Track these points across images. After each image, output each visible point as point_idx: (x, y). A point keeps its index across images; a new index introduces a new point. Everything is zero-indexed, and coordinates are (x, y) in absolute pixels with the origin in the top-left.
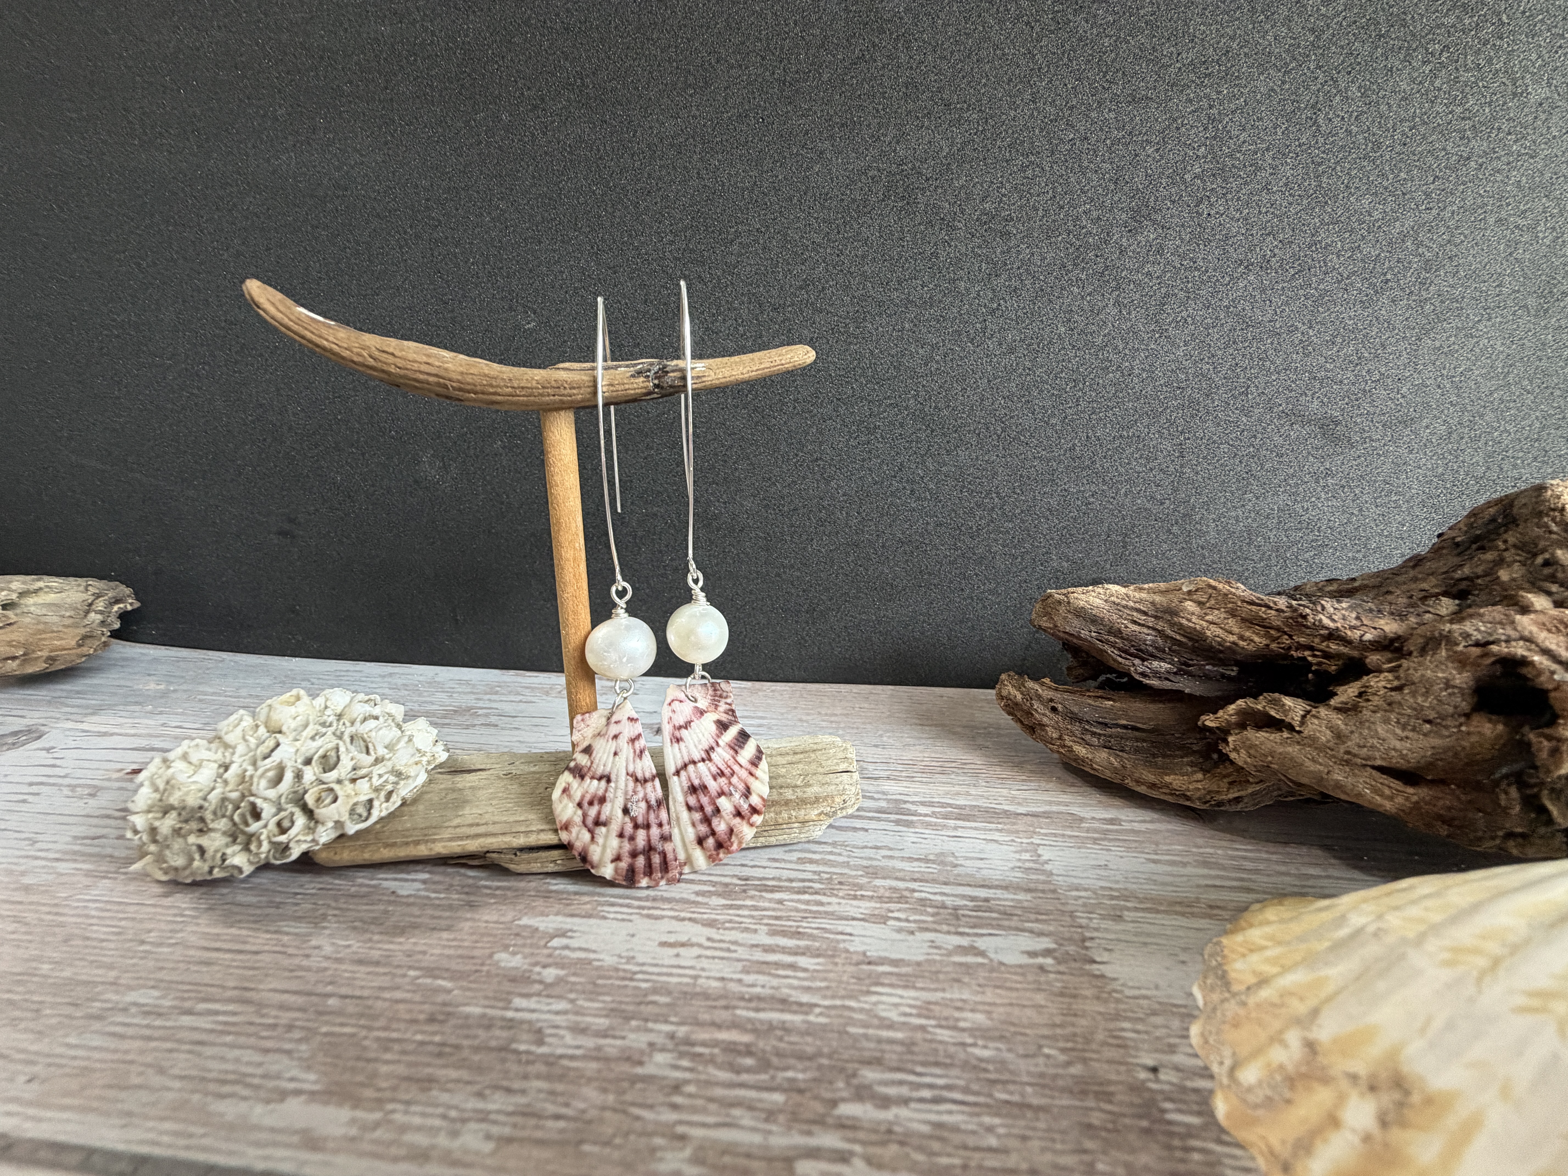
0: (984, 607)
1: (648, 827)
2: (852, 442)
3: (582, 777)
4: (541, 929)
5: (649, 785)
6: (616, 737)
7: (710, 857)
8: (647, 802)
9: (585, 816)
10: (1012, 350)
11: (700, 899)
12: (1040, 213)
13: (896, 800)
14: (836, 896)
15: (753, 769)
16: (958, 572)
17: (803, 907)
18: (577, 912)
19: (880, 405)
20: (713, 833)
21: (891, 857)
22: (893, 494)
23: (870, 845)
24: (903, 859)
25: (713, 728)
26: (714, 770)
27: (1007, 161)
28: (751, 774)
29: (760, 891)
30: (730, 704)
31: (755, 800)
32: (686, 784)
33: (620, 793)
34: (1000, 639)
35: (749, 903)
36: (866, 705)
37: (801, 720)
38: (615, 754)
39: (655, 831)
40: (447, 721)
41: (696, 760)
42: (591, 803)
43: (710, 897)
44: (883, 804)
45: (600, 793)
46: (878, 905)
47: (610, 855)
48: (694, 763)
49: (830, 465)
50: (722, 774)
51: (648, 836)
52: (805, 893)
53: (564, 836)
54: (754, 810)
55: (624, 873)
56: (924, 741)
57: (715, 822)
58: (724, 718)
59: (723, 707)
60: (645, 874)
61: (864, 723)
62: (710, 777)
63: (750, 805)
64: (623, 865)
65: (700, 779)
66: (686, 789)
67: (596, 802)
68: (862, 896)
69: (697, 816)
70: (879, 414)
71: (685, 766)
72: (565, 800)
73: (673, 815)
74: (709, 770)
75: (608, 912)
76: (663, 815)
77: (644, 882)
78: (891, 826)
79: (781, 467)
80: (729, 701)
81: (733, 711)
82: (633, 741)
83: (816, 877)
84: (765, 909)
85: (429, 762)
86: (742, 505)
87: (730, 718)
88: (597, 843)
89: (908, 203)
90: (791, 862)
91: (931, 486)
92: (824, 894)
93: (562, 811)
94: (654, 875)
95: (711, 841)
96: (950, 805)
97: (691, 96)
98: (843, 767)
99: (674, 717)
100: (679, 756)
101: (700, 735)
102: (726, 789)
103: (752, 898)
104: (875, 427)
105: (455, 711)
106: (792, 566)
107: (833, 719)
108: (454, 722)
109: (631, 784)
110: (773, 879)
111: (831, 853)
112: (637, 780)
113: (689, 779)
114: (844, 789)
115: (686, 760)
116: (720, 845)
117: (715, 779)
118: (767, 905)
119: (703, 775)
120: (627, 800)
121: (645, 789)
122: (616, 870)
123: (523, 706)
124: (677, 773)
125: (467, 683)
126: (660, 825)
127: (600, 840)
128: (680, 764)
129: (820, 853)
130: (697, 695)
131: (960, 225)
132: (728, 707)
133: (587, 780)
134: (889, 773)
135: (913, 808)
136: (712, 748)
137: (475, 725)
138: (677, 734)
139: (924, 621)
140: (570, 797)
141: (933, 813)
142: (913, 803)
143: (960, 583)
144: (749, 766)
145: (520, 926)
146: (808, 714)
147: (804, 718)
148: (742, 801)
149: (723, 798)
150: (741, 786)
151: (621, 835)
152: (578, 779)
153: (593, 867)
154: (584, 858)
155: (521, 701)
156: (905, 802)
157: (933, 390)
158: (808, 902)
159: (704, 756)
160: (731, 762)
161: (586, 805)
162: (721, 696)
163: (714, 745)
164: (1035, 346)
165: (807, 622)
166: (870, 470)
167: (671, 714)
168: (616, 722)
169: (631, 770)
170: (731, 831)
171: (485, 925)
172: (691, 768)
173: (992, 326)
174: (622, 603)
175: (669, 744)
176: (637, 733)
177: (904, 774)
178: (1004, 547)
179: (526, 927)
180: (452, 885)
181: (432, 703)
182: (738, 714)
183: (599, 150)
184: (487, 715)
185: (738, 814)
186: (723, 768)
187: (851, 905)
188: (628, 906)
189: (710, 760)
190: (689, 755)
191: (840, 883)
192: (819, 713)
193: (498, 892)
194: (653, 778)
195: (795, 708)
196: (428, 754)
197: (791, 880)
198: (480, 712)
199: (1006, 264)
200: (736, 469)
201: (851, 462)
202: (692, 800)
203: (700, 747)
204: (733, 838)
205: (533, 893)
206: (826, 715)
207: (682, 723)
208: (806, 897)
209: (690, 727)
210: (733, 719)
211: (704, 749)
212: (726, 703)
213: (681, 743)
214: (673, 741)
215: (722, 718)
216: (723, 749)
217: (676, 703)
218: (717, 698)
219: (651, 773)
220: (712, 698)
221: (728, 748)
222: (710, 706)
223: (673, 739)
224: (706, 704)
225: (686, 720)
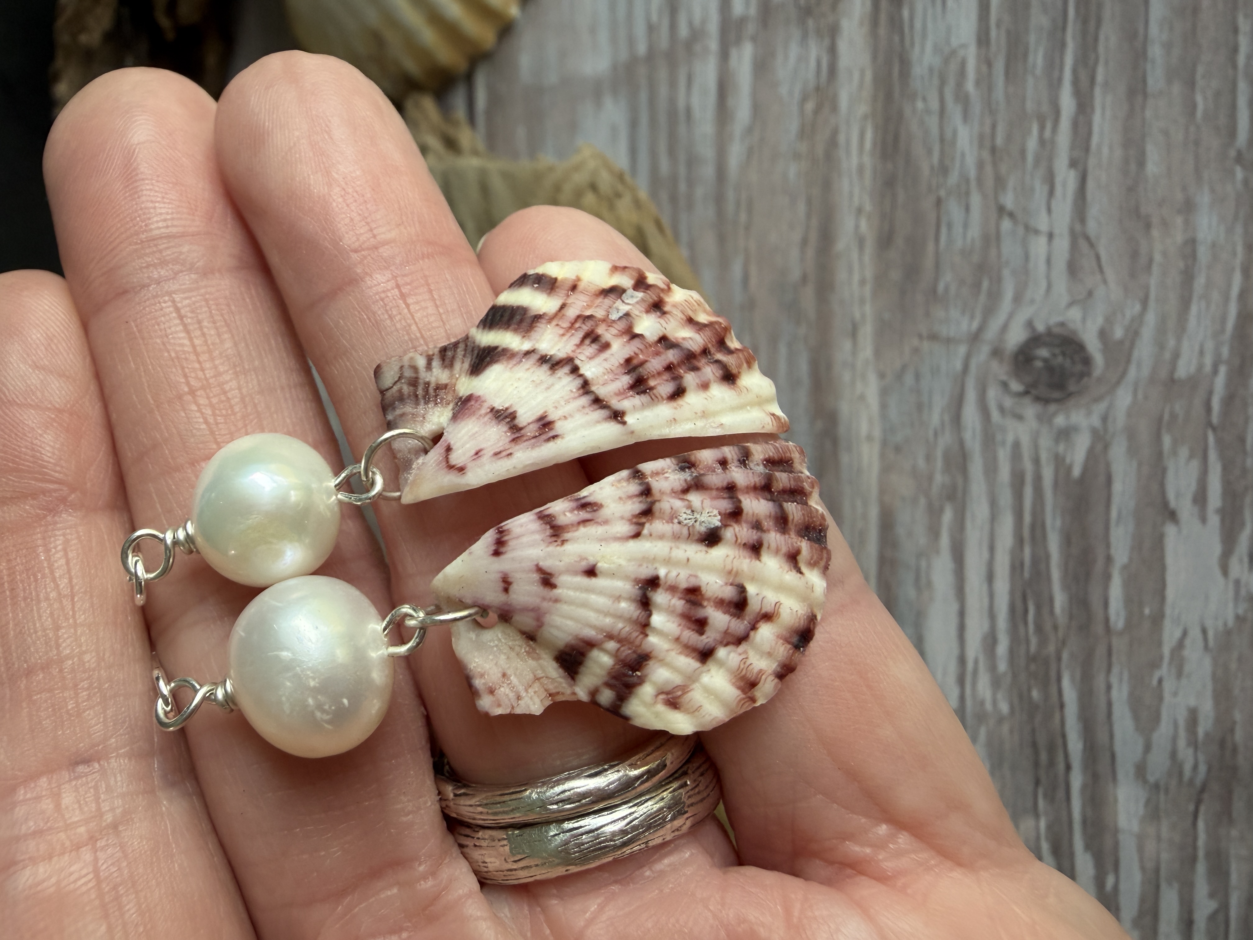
1: (731, 489)
5: (654, 484)
6: (549, 580)
8: (688, 489)
15: (564, 286)
20: (707, 351)
25: (494, 371)
26: (589, 350)
28: (573, 288)
30: (430, 360)
31: (623, 281)
32: (635, 400)
33: (680, 552)
38: (591, 572)
39: (737, 475)
41: (579, 382)
42: (701, 626)
45: (679, 603)
47: (791, 577)
48: (586, 387)
50: (592, 335)
51: (748, 490)
57: (688, 346)
58: (462, 365)
59: (439, 374)
62: (606, 354)
63: (636, 287)
64: (803, 547)
66: (644, 398)
67: (699, 614)
71: (597, 401)
73: (698, 432)
74: (591, 358)
77: (817, 505)
80: (421, 362)
81: (443, 351)
82: (556, 530)
87: (460, 352)
88: (777, 605)
93: (718, 700)
95: (722, 359)
99: (491, 449)
101: (520, 387)
102: (621, 325)
109: (656, 525)
112: (648, 513)
115: (585, 400)
116: (722, 346)
117: (607, 346)
119: (607, 365)
121: (662, 494)
124: (617, 416)
128: (598, 413)
132: (436, 363)
133: (650, 642)
136: (543, 359)
138: (531, 430)
140: (684, 686)
144: (560, 293)
148: (633, 301)
149: (638, 330)
150: (605, 302)
152: (647, 669)
159: (567, 369)
160: (561, 324)
162: (414, 383)
163: (536, 357)
169: (626, 528)
172: (598, 391)
175: (558, 441)
185: (657, 308)
186: (580, 335)
189: (569, 360)
190: (572, 396)
194: (638, 475)
202: (662, 387)
203: (548, 382)
204: (700, 318)
207: (503, 427)
209: (507, 409)
210: (462, 346)
211: (549, 373)
212: (429, 366)
213: (550, 418)
214: (551, 434)
215: (466, 365)
216: (537, 341)
217: (456, 458)
218: (420, 392)
219: (628, 480)
220: (422, 402)
221: (534, 334)
222: (442, 399)
223: (544, 437)
224: (438, 410)
225: (494, 422)
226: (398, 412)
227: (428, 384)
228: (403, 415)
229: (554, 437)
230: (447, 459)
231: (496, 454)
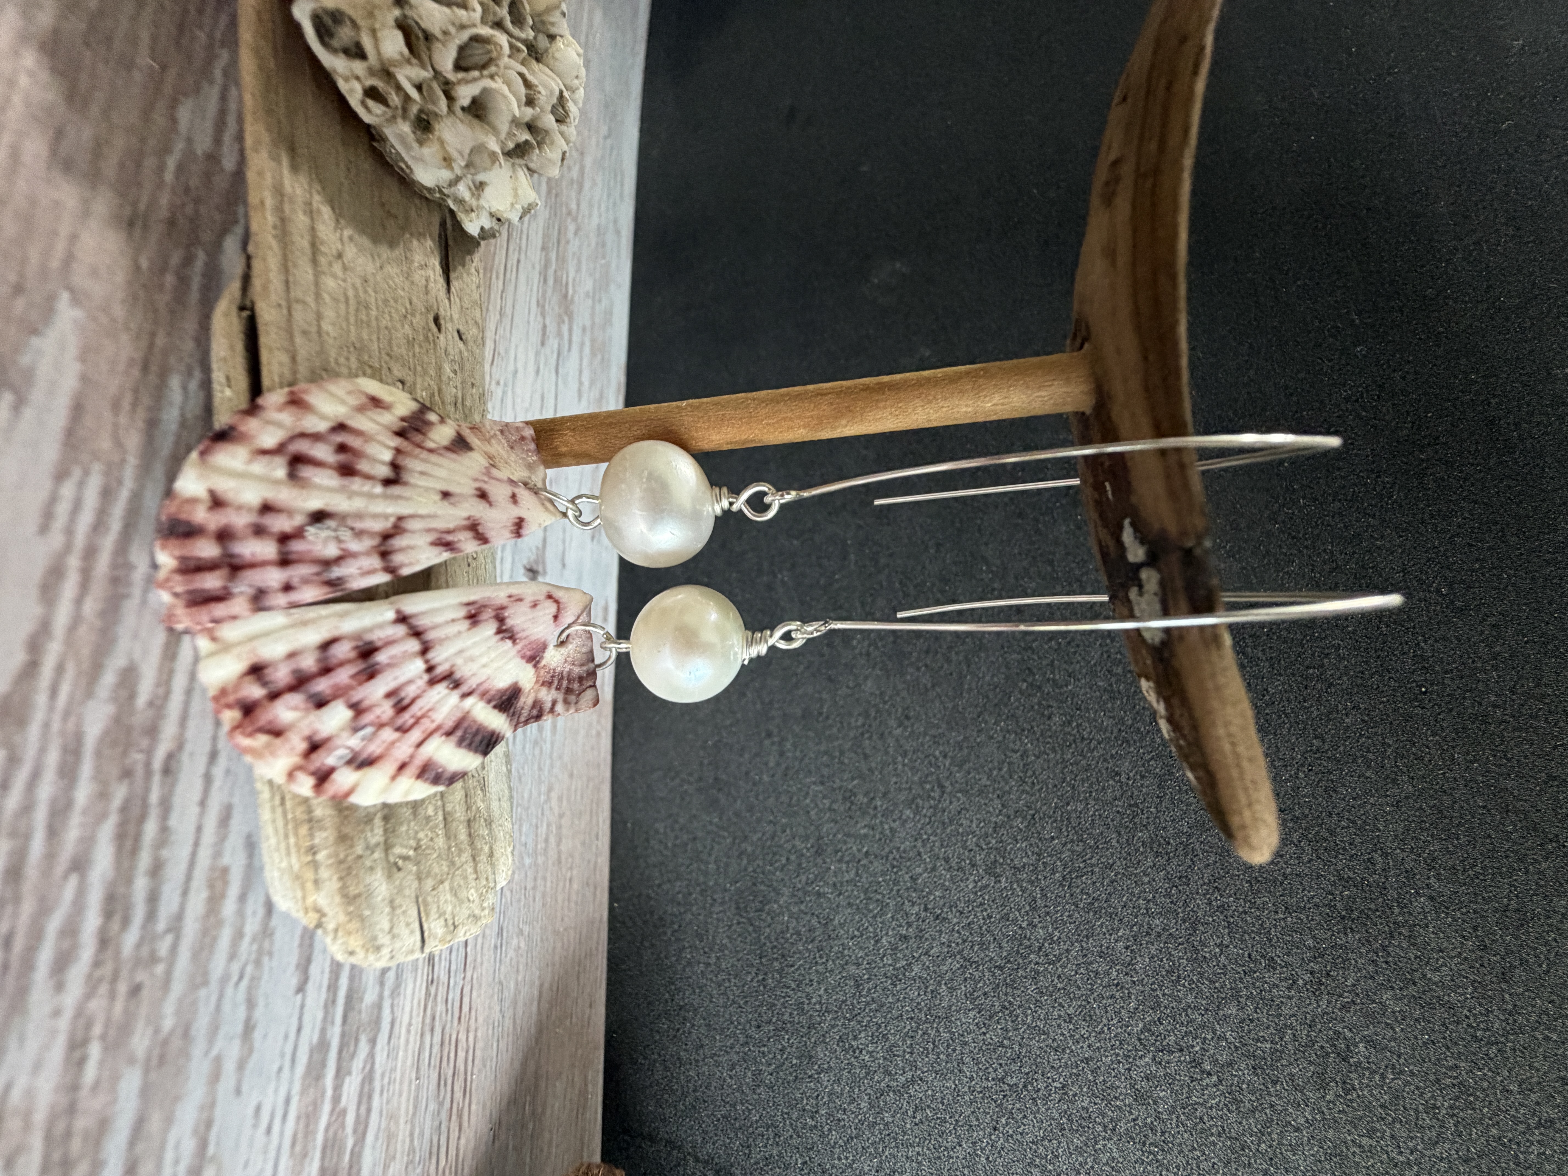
0: (733, 1067)
1: (284, 561)
2: (971, 841)
3: (401, 433)
4: (35, 341)
5: (375, 562)
6: (483, 495)
7: (223, 692)
8: (338, 560)
9: (316, 437)
10: (1140, 1098)
11: (109, 678)
12: (1365, 1141)
13: (378, 1021)
14: (89, 995)
15: (412, 770)
16: (786, 1017)
17: (54, 924)
18: (88, 421)
19: (1031, 882)
20: (274, 696)
21: (215, 1077)
22: (899, 907)
23: (258, 1013)
24: (211, 1105)
25: (502, 682)
26: (410, 692)
27: (1438, 1081)
28: (402, 767)
29: (124, 809)
30: (552, 710)
31: (344, 778)
32: (376, 636)
33: (357, 504)
34: (685, 1095)
35: (83, 793)
36: (575, 886)
37: (550, 789)
38: (446, 495)
39: (274, 577)
40: (551, 282)
41: (430, 655)
42: (342, 448)
43: (114, 699)
44: (370, 997)
45: (363, 466)
46: (40, 1117)
47: (225, 486)
48: (425, 651)
49: (935, 807)
50: (401, 708)
51: (263, 564)
52: (108, 914)
53: (273, 399)
54: (323, 777)
55: (183, 516)
56: (509, 1014)
57: (295, 699)
58: (525, 701)
59: (547, 696)
60: (183, 559)
61: (544, 895)
62: (392, 685)
63: (331, 771)
64: (201, 515)
65: (390, 666)
66: (368, 637)
67: (342, 458)
68: (81, 1062)
69: (309, 663)
70: (1018, 881)
71: (417, 634)
72: (353, 401)
73: (312, 613)
74: (409, 682)
75: (81, 484)
76: (310, 593)
77: (166, 559)
78: (311, 1036)
79: (925, 734)
80: (560, 707)
81: (539, 717)
82: (474, 528)
83: (161, 925)
84: (53, 832)
85: (460, 202)
86: (866, 678)
87: (525, 713)
88: (250, 462)
89: (1343, 918)
90: (217, 854)
91: (916, 969)
92: (97, 964)
93: (333, 395)
94: (178, 578)
95: (255, 692)
96: (360, 1140)
97: (1438, 591)
98: (436, 927)
99: (523, 607)
100: (439, 619)
101: (484, 660)
102: (366, 719)
103: (103, 795)
104: (997, 877)
105: (565, 296)
106: (782, 754)
107: (552, 840)
108: (549, 292)
109: (379, 526)
110: (164, 830)
111: (239, 935)
112: (388, 537)
113: (390, 643)
114: (378, 949)
115: (431, 636)
116: (248, 709)
117: (389, 695)
118: (73, 833)
119: (396, 672)
120: (342, 518)
121: (367, 553)
122: (193, 501)
123: (575, 386)
124: (401, 619)
125: (607, 321)
126: (287, 588)
127: (259, 467)
128: (422, 622)
129: (241, 913)
130: (571, 647)
131: (1324, 1003)
133: (396, 442)
134: (444, 977)
135: (358, 1064)
136: (457, 685)
137: (543, 315)
138: (487, 614)
139: (708, 965)
140: (360, 409)
141: (344, 1112)
142: (371, 1056)
143: (769, 1022)
144: (418, 762)
145: (51, 299)
146: (560, 799)
147: (554, 795)
148: (341, 752)
149: (349, 714)
150: (374, 748)
151: (267, 508)
152: (398, 425)
153: (203, 453)
154: (224, 436)
155: (581, 383)
156: (373, 1042)
157: (1064, 967)
158: (70, 931)
159: (439, 670)
160: (427, 725)
161: (340, 438)
162: (569, 691)
163: (464, 688)
164: (1152, 1138)
165: (700, 779)
166: (934, 869)
167: (529, 599)
168: (514, 496)
169: (410, 525)
170: (277, 733)
171: (64, 231)
172: (414, 645)
173: (1176, 1062)
174: (740, 503)
175: (465, 599)
176: (490, 534)
177: (440, 1007)
178: (830, 1094)
179: (48, 311)
180: (198, 201)
181: (578, 270)
182: (533, 727)
183: (1339, 469)
184: (559, 334)
185: (314, 746)
186: (415, 709)
187: (46, 1047)
188: (99, 525)
189: (432, 683)
190: (441, 641)
191: (135, 990)
192: (561, 816)
193: (170, 279)
194: (392, 569)
195: (571, 775)
196: (474, 203)
197: (156, 870)
198: (565, 328)
199: (1275, 1083)
200: (918, 669)
201: (942, 841)
202: (343, 651)
203: (459, 661)
204: (262, 739)
205: (161, 341)
206: (559, 827)
207: (510, 622)
208: (92, 921)
209: (502, 639)
210: (522, 719)
211: (455, 668)
212: (554, 703)
213: (466, 624)
214: (470, 608)
215: (522, 699)
216: (457, 706)
217: (552, 608)
218: (565, 683)
219: (402, 566)
220: (565, 674)
221: (459, 715)
222: (548, 673)
223: (476, 606)
224: (553, 665)
225: (516, 629)
226: (585, 668)
227: (558, 689)
228: (582, 665)
229: (468, 604)
230: (559, 609)
231: (520, 600)
